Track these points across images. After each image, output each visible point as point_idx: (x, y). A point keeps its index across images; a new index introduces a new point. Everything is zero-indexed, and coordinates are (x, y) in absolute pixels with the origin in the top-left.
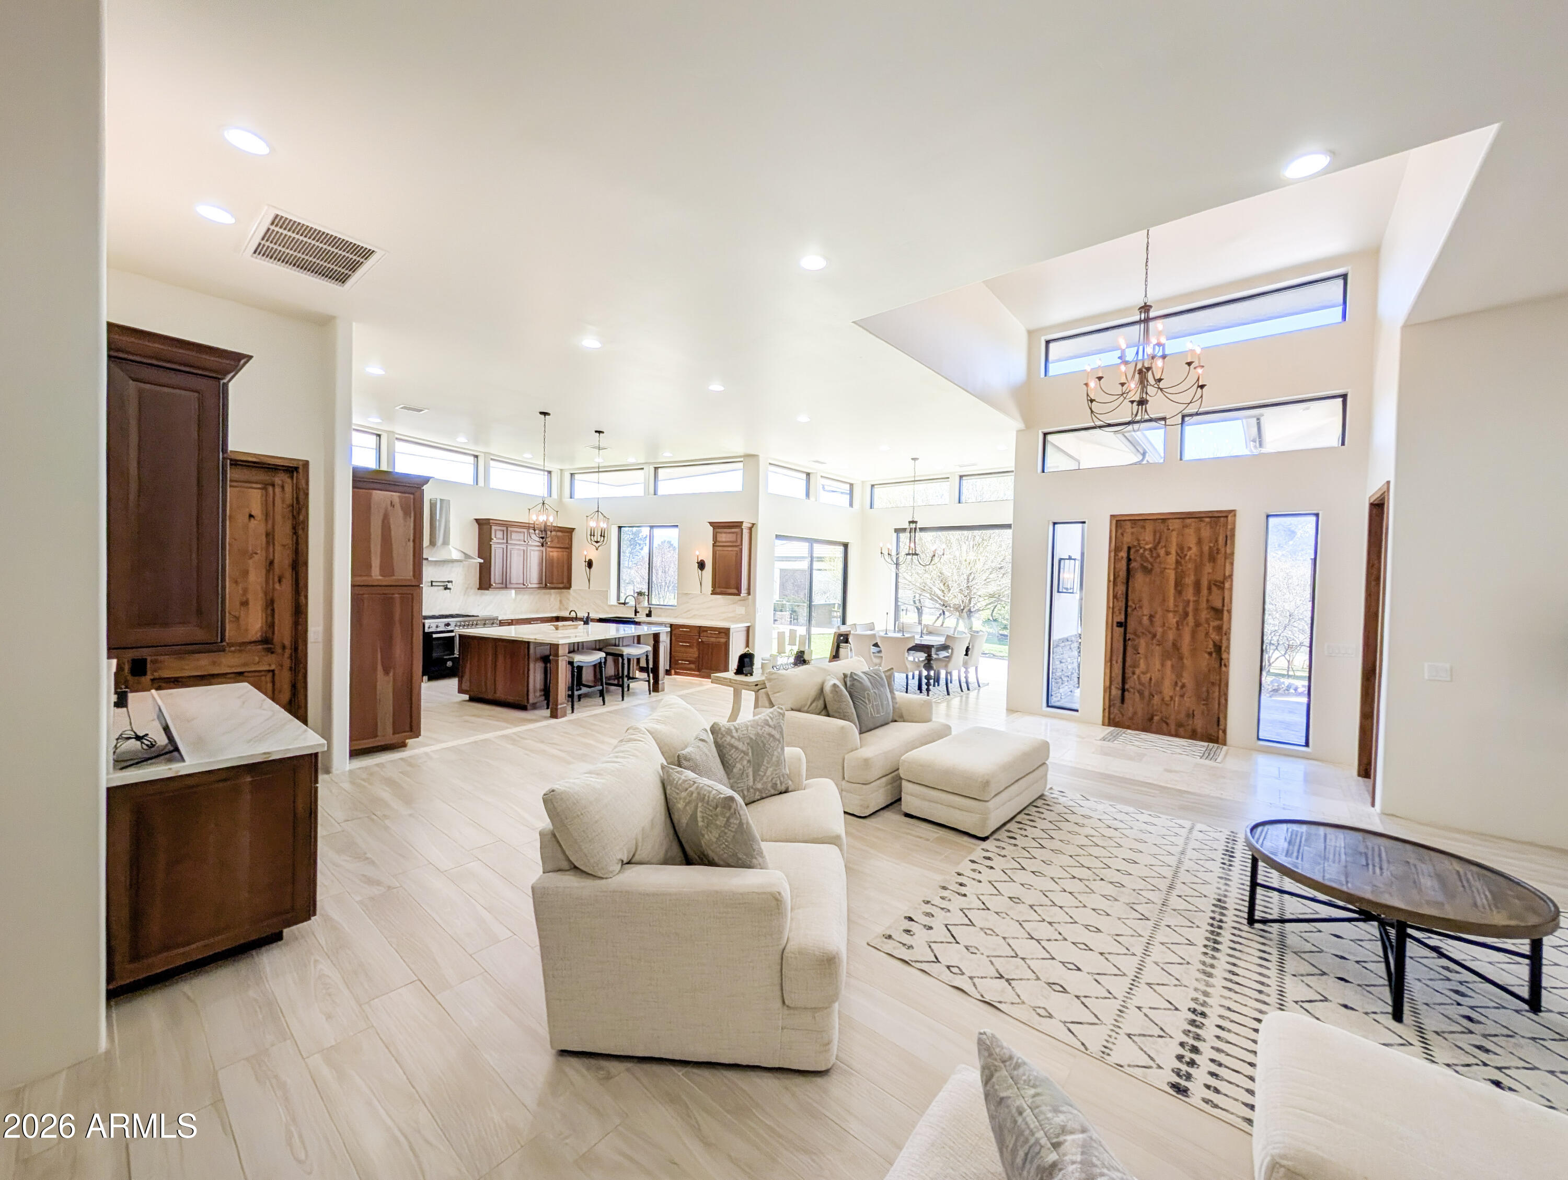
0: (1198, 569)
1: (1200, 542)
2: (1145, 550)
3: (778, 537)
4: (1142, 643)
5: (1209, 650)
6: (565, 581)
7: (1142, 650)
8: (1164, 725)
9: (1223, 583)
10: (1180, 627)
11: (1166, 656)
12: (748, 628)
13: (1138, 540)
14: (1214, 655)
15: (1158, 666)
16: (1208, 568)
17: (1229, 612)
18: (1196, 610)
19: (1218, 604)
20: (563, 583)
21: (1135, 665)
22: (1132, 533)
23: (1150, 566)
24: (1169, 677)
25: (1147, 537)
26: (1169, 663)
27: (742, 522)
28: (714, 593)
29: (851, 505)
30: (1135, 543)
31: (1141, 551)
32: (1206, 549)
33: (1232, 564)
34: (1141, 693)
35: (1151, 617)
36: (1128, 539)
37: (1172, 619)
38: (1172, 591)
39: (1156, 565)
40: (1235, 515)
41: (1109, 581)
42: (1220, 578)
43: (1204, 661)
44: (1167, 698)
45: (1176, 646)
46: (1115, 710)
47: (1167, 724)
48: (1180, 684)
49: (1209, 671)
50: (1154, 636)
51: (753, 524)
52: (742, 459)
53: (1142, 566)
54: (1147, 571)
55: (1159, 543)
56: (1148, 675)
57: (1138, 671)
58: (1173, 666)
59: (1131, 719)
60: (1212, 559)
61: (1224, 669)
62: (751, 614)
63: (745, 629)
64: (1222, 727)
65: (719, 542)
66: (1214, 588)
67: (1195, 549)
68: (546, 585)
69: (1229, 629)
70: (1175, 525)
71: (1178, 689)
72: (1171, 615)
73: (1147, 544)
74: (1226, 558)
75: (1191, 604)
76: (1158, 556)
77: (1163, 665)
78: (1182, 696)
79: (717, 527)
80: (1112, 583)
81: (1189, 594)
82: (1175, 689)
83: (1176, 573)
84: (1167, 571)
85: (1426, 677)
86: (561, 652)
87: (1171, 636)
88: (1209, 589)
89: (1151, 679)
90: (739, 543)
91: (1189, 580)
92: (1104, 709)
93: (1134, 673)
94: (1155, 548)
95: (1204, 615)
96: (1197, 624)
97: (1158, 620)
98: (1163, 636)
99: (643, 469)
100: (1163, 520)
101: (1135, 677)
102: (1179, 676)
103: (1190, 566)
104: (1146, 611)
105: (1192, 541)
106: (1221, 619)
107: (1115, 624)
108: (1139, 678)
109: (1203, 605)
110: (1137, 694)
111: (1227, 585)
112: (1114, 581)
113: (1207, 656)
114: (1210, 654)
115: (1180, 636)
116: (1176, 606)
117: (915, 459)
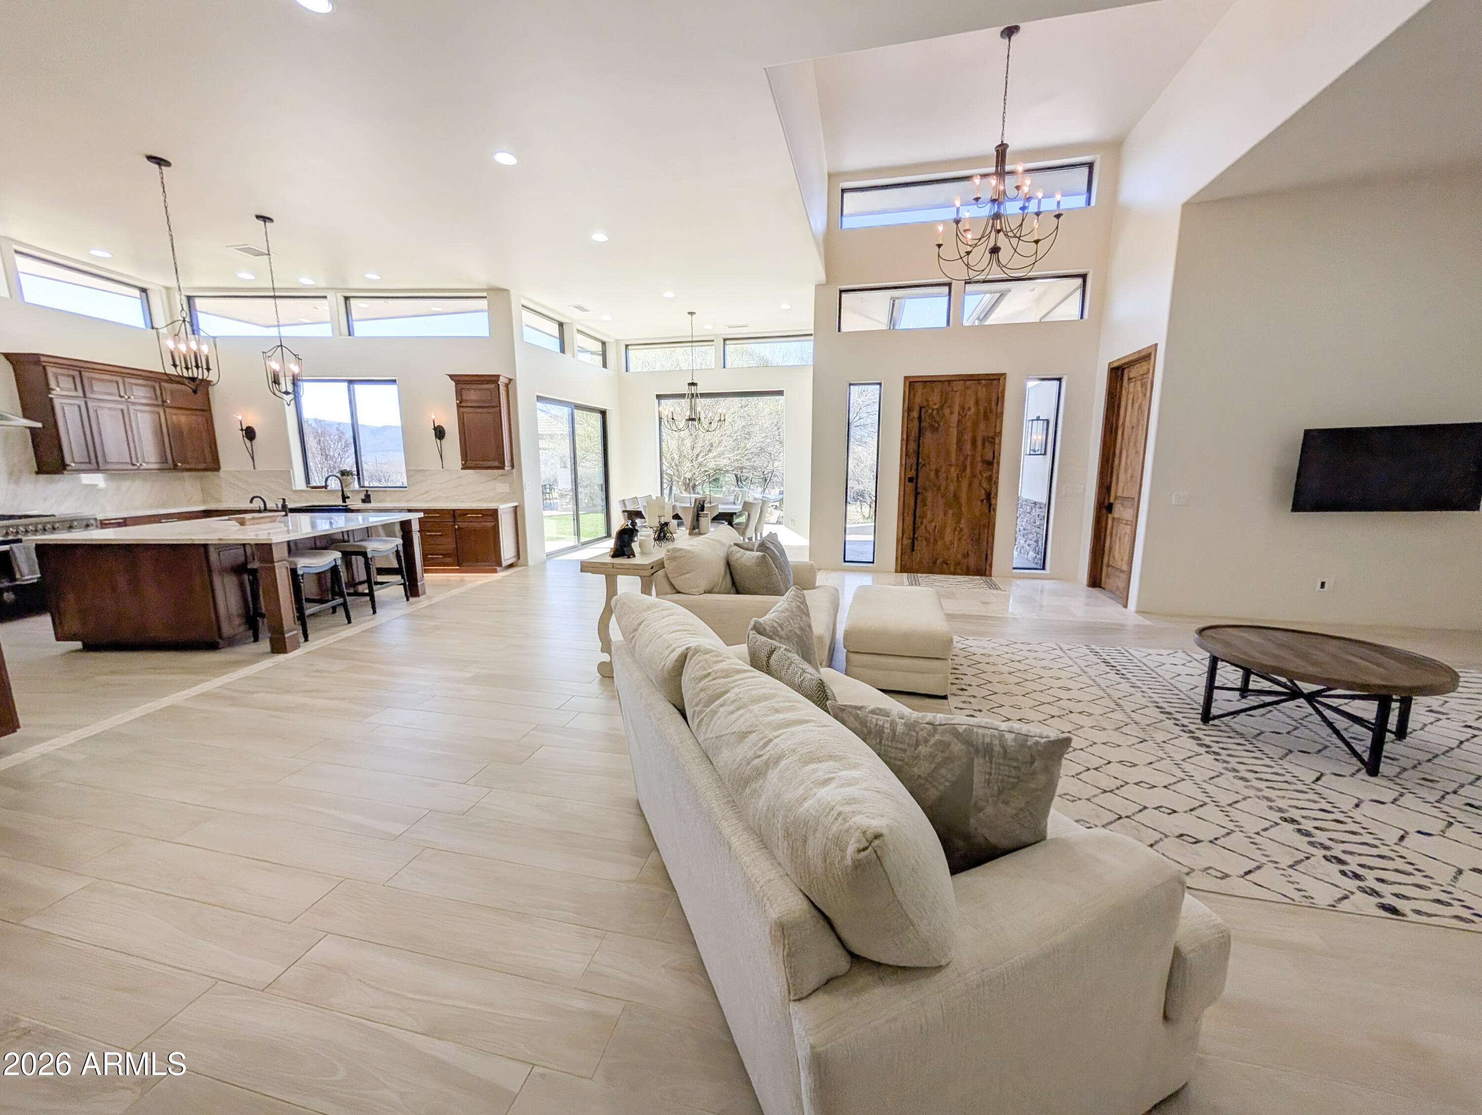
0: (975, 425)
1: (977, 402)
2: (933, 409)
3: (539, 398)
4: (929, 495)
5: (982, 498)
6: (209, 458)
7: (929, 503)
8: (945, 566)
9: (994, 438)
10: (960, 479)
11: (948, 505)
12: (516, 507)
13: (927, 401)
14: (985, 501)
15: (941, 516)
16: (982, 426)
17: (998, 464)
18: (972, 463)
19: (989, 457)
20: (205, 462)
21: (923, 516)
22: (923, 394)
23: (936, 425)
24: (950, 524)
25: (935, 399)
26: (950, 512)
27: (498, 376)
28: (465, 467)
29: (605, 365)
30: (925, 404)
31: (930, 411)
32: (982, 408)
33: (1002, 421)
34: (927, 540)
35: (937, 471)
36: (918, 400)
37: (954, 472)
38: (953, 448)
39: (941, 424)
40: (1005, 378)
41: (902, 440)
42: (991, 434)
43: (978, 508)
44: (948, 543)
45: (956, 497)
46: (906, 557)
47: (947, 564)
48: (958, 529)
49: (981, 516)
50: (939, 489)
51: (510, 380)
52: (485, 294)
53: (931, 426)
54: (935, 430)
55: (945, 402)
56: (933, 524)
57: (925, 521)
58: (953, 514)
59: (920, 563)
60: (986, 417)
61: (992, 512)
62: (518, 490)
63: (512, 509)
64: (989, 562)
65: (467, 401)
66: (987, 444)
67: (973, 410)
68: (175, 465)
69: (998, 478)
70: (957, 386)
71: (957, 533)
72: (953, 469)
73: (935, 404)
74: (996, 418)
75: (969, 459)
76: (944, 415)
77: (945, 514)
78: (960, 539)
79: (462, 382)
80: (904, 442)
81: (968, 449)
82: (954, 534)
83: (958, 430)
84: (951, 429)
86: (276, 556)
87: (952, 488)
88: (983, 445)
89: (935, 527)
90: (495, 403)
91: (968, 437)
92: (897, 558)
93: (922, 523)
94: (942, 407)
95: (979, 466)
96: (974, 476)
97: (942, 475)
98: (946, 488)
99: (325, 297)
100: (948, 381)
101: (923, 526)
102: (959, 522)
103: (969, 424)
104: (933, 467)
105: (971, 402)
106: (992, 470)
107: (907, 479)
108: (926, 527)
109: (979, 458)
110: (924, 542)
111: (997, 441)
112: (906, 440)
113: (979, 503)
114: (982, 501)
115: (959, 487)
116: (957, 460)
117: (691, 313)
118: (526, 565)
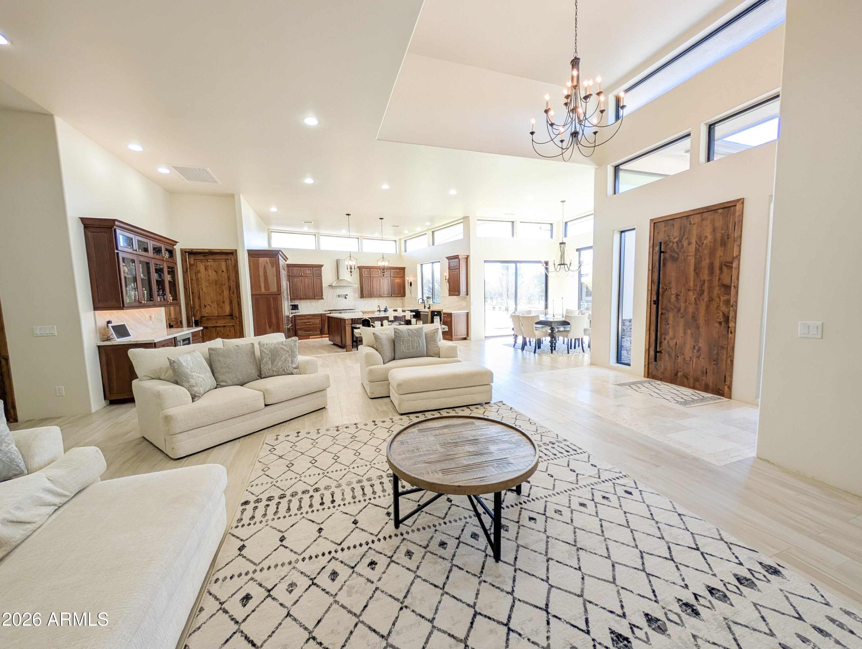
0: (712, 253)
1: (714, 230)
2: (673, 243)
3: (485, 261)
4: (671, 316)
5: (719, 320)
7: (670, 322)
8: (686, 380)
9: (732, 263)
10: (698, 302)
11: (687, 326)
13: (669, 236)
14: (723, 323)
15: (681, 333)
16: (719, 253)
17: (737, 287)
18: (711, 288)
19: (727, 282)
20: (403, 294)
21: (667, 333)
22: (665, 231)
23: (676, 256)
24: (690, 342)
25: (675, 233)
26: (689, 331)
27: (460, 255)
28: (449, 296)
29: (552, 237)
30: (667, 238)
31: (671, 244)
32: (719, 235)
33: (740, 246)
34: (670, 355)
35: (677, 295)
36: (661, 237)
37: (692, 296)
38: (692, 273)
39: (680, 254)
40: (743, 203)
41: (649, 270)
42: (729, 259)
43: (716, 329)
44: (688, 359)
45: (694, 318)
46: (652, 366)
47: (687, 378)
48: (697, 348)
49: (719, 337)
50: (679, 310)
51: (468, 256)
52: (462, 221)
53: (671, 256)
54: (675, 259)
55: (684, 235)
56: (675, 341)
57: (667, 338)
58: (691, 333)
59: (663, 373)
60: (724, 243)
61: (730, 335)
62: (468, 305)
63: (466, 314)
64: (728, 383)
65: (450, 268)
66: (725, 269)
67: (710, 237)
68: (392, 295)
69: (736, 302)
70: (696, 219)
71: (695, 351)
72: (691, 293)
73: (675, 238)
74: (734, 241)
75: (706, 284)
76: (683, 245)
77: (685, 333)
78: (698, 357)
79: (450, 260)
80: (650, 272)
81: (705, 275)
82: (693, 352)
83: (695, 258)
84: (689, 258)
85: (799, 336)
86: (347, 322)
87: (691, 309)
88: (721, 269)
89: (676, 343)
90: (458, 267)
91: (705, 263)
92: (645, 366)
93: (665, 339)
94: (680, 241)
95: (716, 291)
96: (711, 300)
97: (682, 298)
98: (685, 310)
100: (687, 216)
101: (666, 342)
102: (697, 341)
103: (706, 252)
104: (674, 292)
105: (708, 232)
106: (729, 294)
107: (652, 302)
108: (668, 342)
109: (716, 283)
110: (667, 355)
111: (734, 265)
112: (652, 270)
113: (717, 325)
114: (720, 323)
115: (697, 309)
116: (695, 285)
117: (563, 202)
118: (470, 340)
